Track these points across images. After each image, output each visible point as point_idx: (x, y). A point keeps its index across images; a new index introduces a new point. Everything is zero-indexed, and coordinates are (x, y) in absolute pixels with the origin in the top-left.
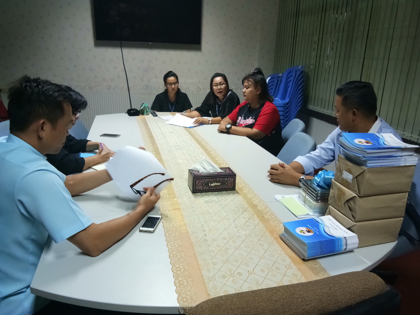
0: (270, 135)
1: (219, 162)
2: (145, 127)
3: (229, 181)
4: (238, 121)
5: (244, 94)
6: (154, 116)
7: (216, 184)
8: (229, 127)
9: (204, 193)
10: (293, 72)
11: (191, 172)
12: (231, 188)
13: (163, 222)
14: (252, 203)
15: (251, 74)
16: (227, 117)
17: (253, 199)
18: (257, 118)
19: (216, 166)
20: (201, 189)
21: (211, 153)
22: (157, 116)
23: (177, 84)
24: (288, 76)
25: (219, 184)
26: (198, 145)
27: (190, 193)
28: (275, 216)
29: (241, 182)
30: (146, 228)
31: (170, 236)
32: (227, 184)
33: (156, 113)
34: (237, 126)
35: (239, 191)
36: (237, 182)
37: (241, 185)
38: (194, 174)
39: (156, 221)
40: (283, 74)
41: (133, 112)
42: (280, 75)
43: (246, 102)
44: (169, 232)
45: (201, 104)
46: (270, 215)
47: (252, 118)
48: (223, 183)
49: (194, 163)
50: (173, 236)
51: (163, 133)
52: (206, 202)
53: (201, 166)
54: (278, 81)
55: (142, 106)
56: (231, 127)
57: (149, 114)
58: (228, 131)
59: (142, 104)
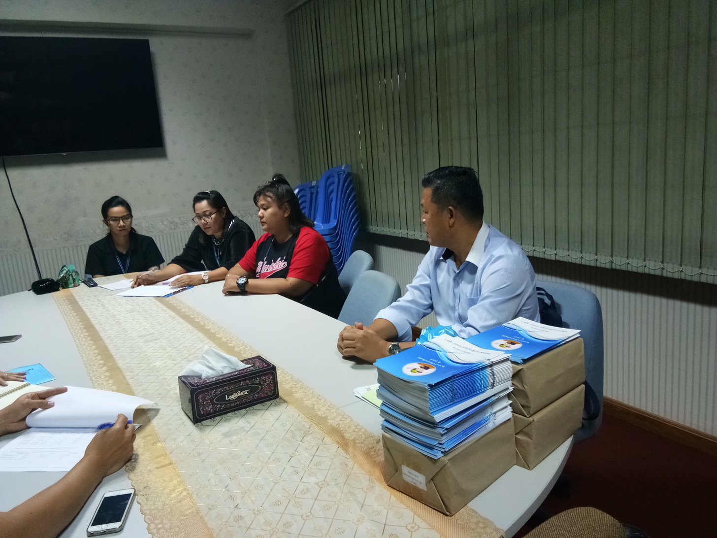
0: (318, 285)
1: (237, 349)
2: (73, 311)
3: (265, 381)
4: (258, 270)
6: (90, 287)
7: (240, 394)
8: (243, 282)
9: (218, 418)
10: (333, 176)
11: (184, 381)
12: (270, 396)
13: (139, 501)
14: (317, 415)
16: (238, 265)
17: (316, 408)
18: (291, 258)
19: (234, 359)
20: (211, 411)
21: (217, 336)
22: (96, 285)
23: (129, 220)
24: (328, 183)
25: (245, 393)
26: (189, 326)
27: (189, 423)
28: (363, 430)
29: (288, 380)
30: (103, 525)
31: (159, 529)
32: (261, 389)
33: (93, 281)
34: (258, 278)
35: (286, 398)
36: (279, 380)
37: (287, 385)
38: (190, 383)
39: (123, 503)
40: (318, 181)
41: (43, 287)
42: (314, 183)
43: (268, 234)
44: (156, 522)
46: (354, 431)
47: (281, 260)
48: (253, 390)
49: (188, 361)
50: (167, 526)
51: (113, 316)
52: (226, 435)
53: (203, 365)
54: (312, 194)
55: (61, 271)
56: (247, 282)
57: (79, 285)
58: (242, 291)
59: (63, 267)
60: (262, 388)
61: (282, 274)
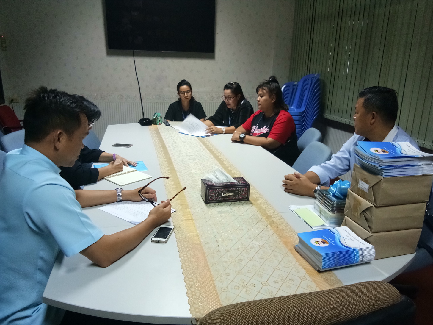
0: (285, 145)
1: (233, 172)
2: (157, 137)
3: (243, 191)
4: (252, 131)
5: (259, 103)
6: (167, 126)
7: (229, 194)
8: (243, 137)
9: (217, 204)
10: (309, 80)
11: (204, 181)
12: (245, 199)
13: (175, 232)
14: (266, 214)
15: (266, 82)
16: (241, 126)
17: (267, 210)
18: (272, 127)
19: (230, 176)
20: (214, 200)
21: (224, 163)
22: (169, 125)
23: (190, 93)
24: (304, 84)
25: (232, 194)
26: (211, 155)
27: (203, 203)
28: (289, 227)
29: (256, 193)
30: (159, 239)
31: (182, 246)
33: (168, 123)
34: (251, 135)
35: (252, 202)
36: (250, 192)
37: (254, 195)
38: (206, 184)
39: (168, 231)
40: (298, 82)
41: (145, 122)
42: (296, 83)
43: (260, 111)
44: (181, 243)
45: (214, 114)
46: (284, 226)
47: (266, 127)
48: (236, 194)
49: (208, 173)
50: (186, 246)
51: (176, 143)
52: (219, 212)
53: (214, 176)
54: (293, 89)
55: (154, 115)
56: (245, 137)
57: (161, 124)
58: (242, 141)
59: (155, 114)
60: (241, 194)
61: (265, 135)
